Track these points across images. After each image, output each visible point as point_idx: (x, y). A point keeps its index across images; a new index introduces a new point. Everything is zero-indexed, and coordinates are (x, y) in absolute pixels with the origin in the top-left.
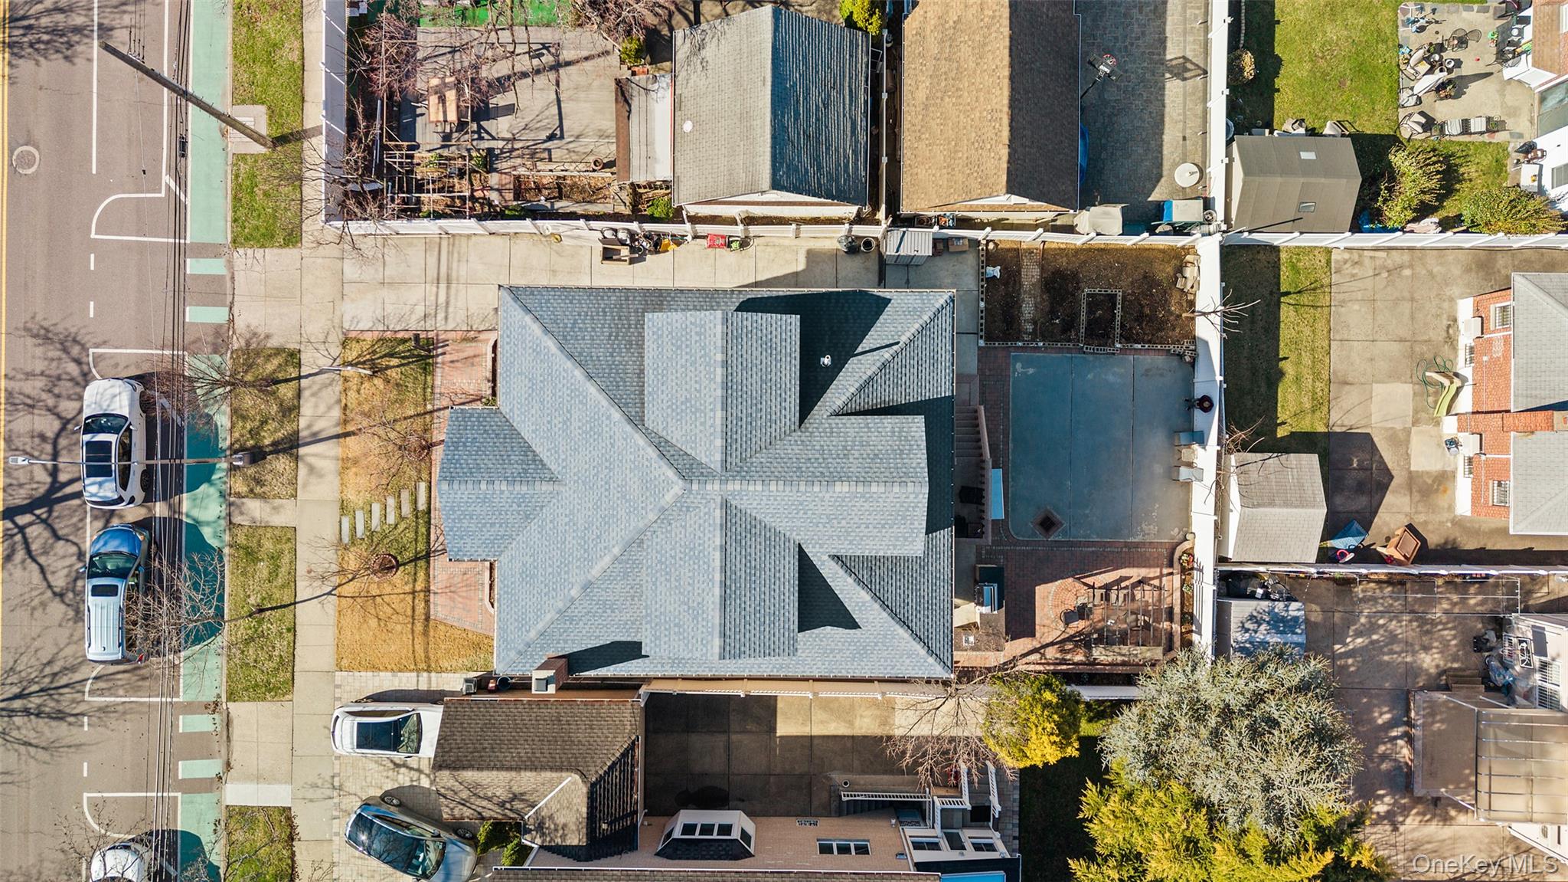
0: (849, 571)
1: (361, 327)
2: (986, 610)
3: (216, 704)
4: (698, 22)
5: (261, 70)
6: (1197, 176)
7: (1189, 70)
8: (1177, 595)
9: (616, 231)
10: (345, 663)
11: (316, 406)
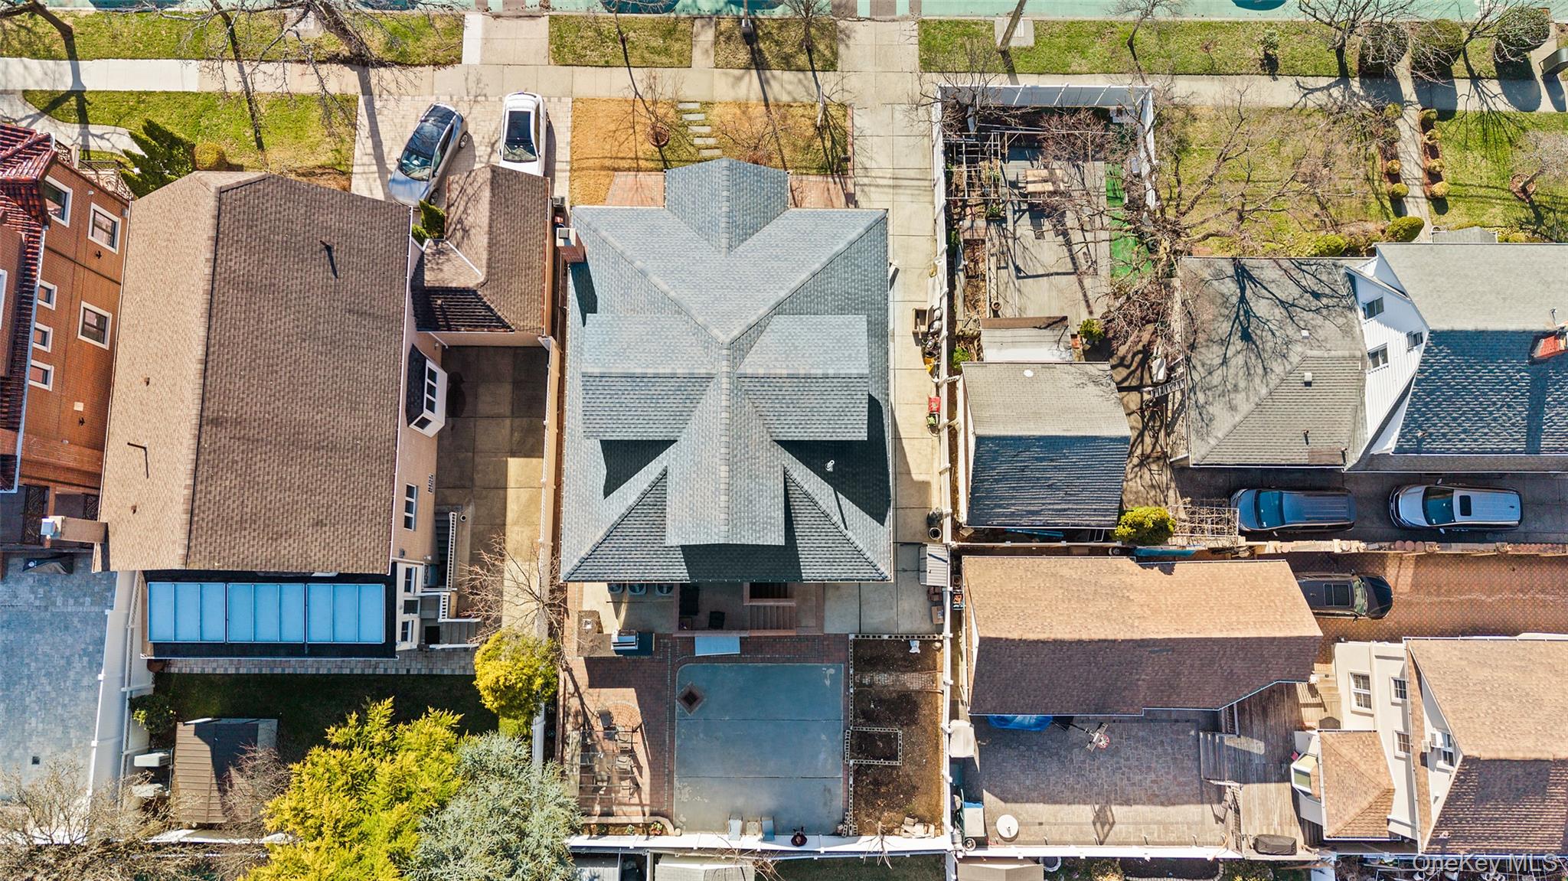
0: (654, 485)
1: (856, 118)
2: (615, 638)
3: (548, 8)
4: (1120, 389)
5: (1062, 41)
6: (1006, 835)
7: (1103, 828)
8: (624, 820)
9: (940, 319)
10: (580, 105)
11: (791, 83)
